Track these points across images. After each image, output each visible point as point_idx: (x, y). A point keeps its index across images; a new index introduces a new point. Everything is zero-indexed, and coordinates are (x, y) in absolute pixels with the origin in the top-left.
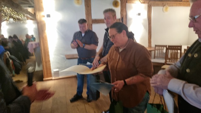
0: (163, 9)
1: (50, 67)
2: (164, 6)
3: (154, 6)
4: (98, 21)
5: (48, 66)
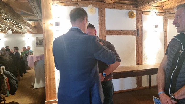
1: (54, 85)
3: (170, 19)
4: (112, 33)
5: (52, 84)
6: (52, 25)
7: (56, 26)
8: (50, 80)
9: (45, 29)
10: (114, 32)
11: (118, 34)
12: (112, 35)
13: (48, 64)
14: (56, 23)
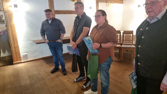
0: (106, 5)
1: (19, 51)
2: (107, 3)
3: (100, 2)
4: (60, 12)
5: (17, 51)
6: (11, 6)
7: (15, 7)
8: (15, 48)
9: (5, 10)
10: (61, 12)
11: (64, 13)
12: (60, 14)
13: (11, 36)
14: (14, 5)
